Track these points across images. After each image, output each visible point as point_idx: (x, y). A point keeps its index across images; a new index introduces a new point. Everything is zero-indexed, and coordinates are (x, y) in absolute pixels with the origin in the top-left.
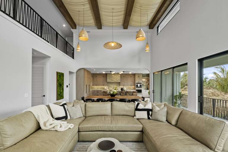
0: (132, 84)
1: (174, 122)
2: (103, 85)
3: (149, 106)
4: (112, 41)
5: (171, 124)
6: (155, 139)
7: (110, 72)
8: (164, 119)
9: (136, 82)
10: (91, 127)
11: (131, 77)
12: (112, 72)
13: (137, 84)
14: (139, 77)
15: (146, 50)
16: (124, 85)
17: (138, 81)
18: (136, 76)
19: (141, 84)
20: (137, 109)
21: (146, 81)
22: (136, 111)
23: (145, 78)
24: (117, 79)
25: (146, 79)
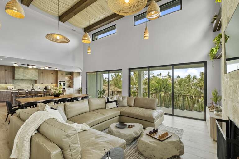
0: (53, 82)
1: (133, 105)
2: (6, 83)
3: (115, 99)
4: (58, 33)
5: (131, 106)
6: (137, 113)
7: (27, 66)
8: (126, 104)
9: (59, 80)
10: (93, 122)
11: (52, 74)
12: (30, 65)
13: (60, 82)
14: (62, 74)
15: (88, 53)
16: (42, 83)
17: (61, 79)
18: (59, 74)
19: (64, 82)
20: (108, 102)
21: (69, 79)
22: (106, 104)
23: (67, 76)
24: (33, 75)
25: (69, 77)
